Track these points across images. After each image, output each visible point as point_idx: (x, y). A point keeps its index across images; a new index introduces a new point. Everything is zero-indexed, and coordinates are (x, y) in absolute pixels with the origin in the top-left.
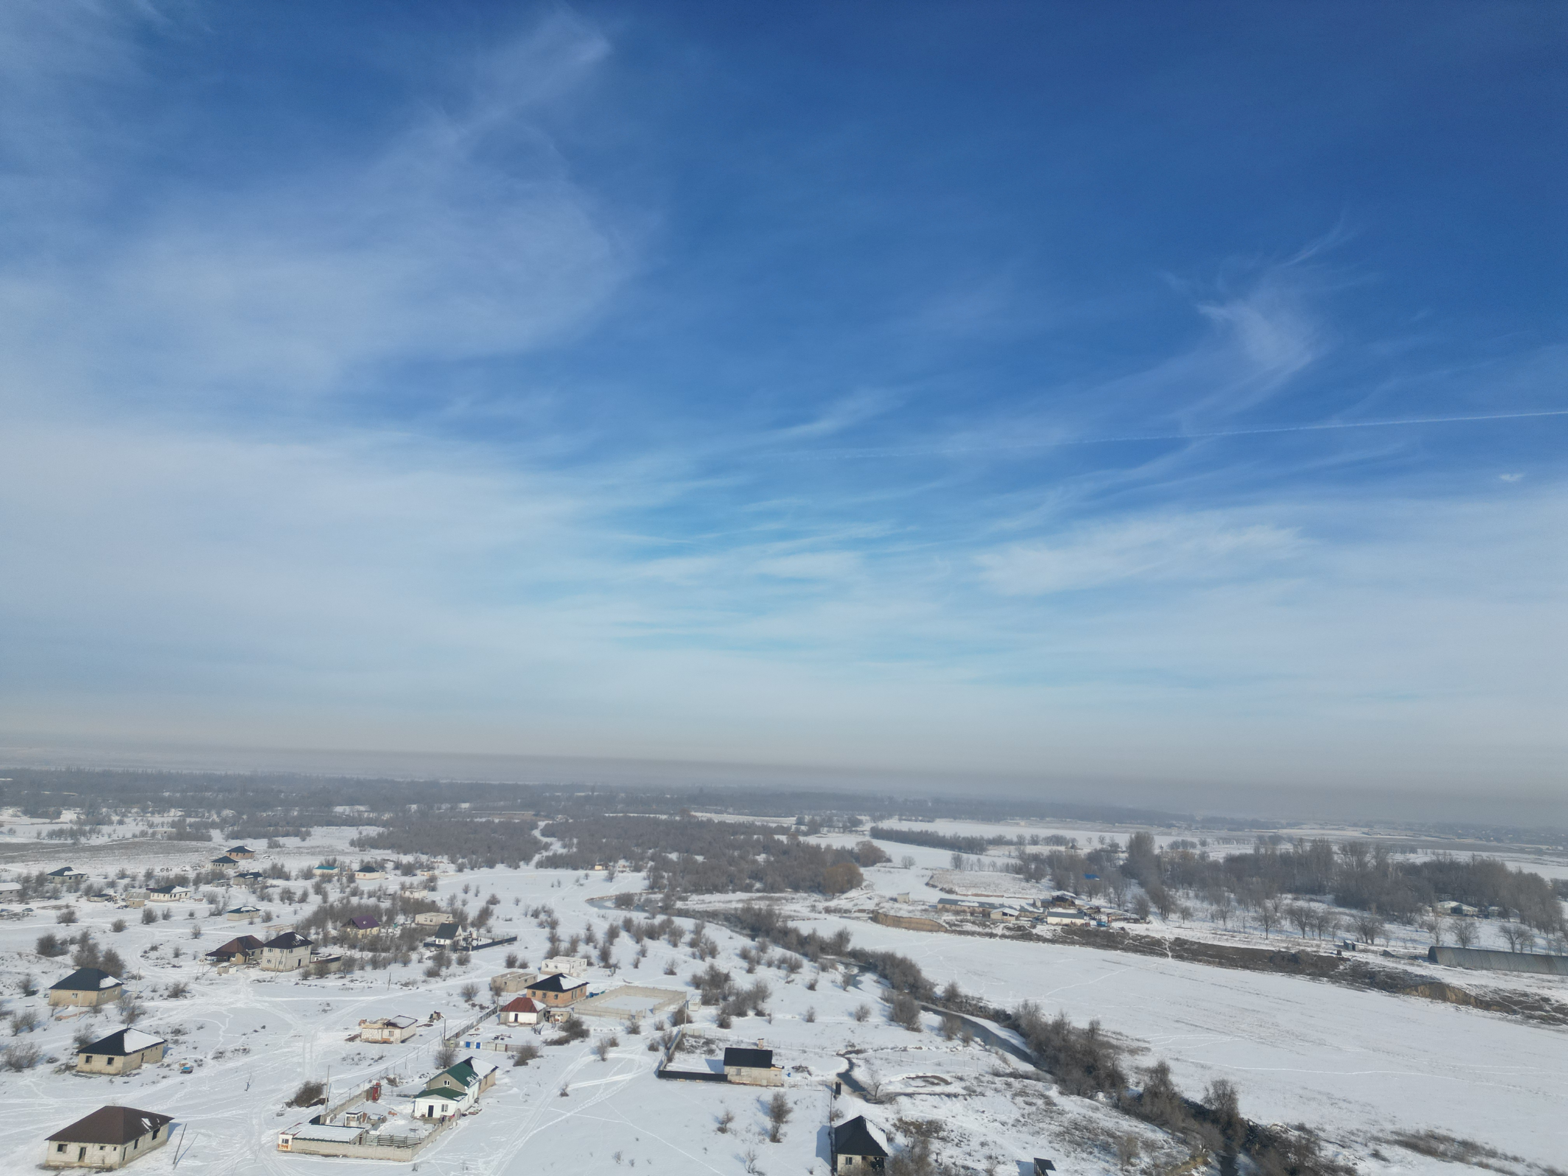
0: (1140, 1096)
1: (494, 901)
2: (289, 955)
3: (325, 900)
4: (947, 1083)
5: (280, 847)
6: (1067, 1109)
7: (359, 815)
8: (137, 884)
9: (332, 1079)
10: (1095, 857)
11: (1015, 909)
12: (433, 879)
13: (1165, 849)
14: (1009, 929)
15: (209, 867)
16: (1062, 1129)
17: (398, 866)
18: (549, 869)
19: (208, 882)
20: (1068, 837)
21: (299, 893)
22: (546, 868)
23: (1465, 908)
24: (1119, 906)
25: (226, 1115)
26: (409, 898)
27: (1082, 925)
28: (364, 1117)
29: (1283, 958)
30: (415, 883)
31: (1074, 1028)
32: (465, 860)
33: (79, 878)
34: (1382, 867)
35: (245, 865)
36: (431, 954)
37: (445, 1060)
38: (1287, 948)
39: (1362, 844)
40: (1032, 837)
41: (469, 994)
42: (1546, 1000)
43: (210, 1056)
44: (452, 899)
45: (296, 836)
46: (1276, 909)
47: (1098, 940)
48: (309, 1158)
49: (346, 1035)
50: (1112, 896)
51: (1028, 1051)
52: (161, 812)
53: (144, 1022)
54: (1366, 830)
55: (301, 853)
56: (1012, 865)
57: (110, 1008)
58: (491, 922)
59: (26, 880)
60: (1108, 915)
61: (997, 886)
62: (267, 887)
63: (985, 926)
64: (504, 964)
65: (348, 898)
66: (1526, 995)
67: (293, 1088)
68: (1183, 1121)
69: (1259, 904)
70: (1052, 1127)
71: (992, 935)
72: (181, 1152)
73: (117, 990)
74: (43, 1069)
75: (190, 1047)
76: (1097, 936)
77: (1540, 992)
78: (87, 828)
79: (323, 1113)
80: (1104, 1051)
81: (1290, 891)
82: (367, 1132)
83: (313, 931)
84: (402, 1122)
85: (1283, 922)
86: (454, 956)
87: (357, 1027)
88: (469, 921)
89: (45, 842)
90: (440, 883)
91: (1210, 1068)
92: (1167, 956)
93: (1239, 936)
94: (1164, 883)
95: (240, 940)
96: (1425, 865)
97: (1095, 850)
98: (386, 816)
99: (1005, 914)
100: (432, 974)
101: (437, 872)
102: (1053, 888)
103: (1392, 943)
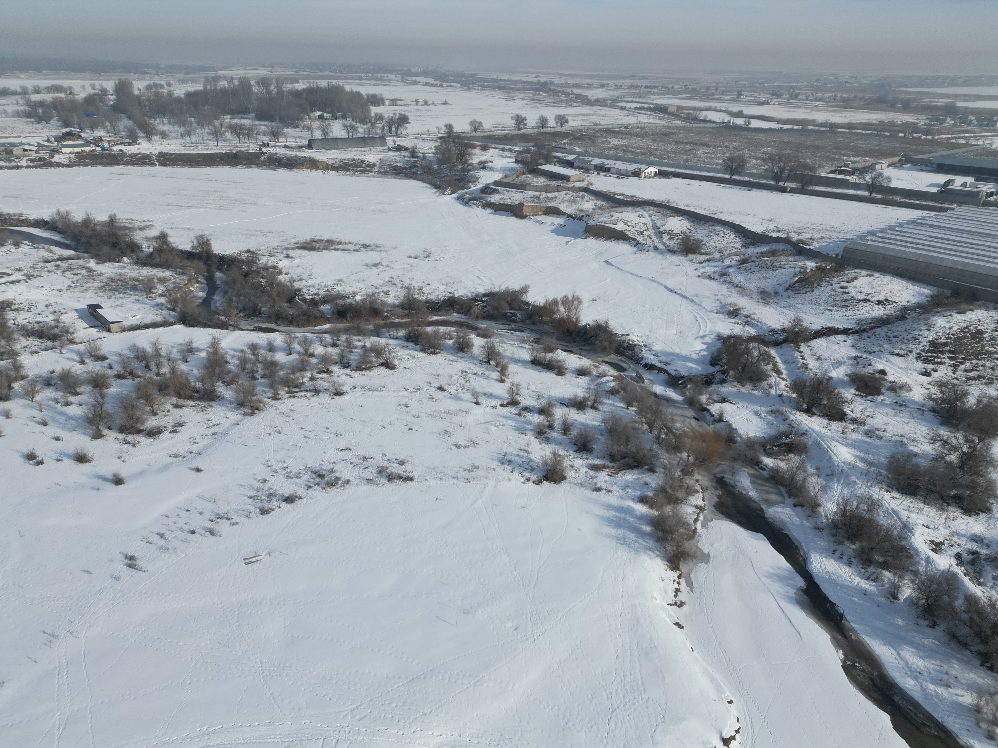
0: (152, 254)
4: (9, 275)
6: (103, 272)
10: (90, 100)
11: (33, 145)
13: (143, 90)
14: (32, 161)
16: (102, 284)
20: (65, 86)
23: (325, 115)
24: (115, 134)
27: (90, 151)
29: (229, 156)
31: (98, 222)
34: (280, 92)
38: (231, 150)
39: (268, 79)
40: (34, 87)
42: (363, 161)
46: (221, 126)
47: (105, 160)
50: (109, 128)
51: (67, 242)
54: (270, 69)
56: (22, 111)
60: (109, 142)
61: (13, 128)
63: (11, 161)
66: (354, 160)
68: (181, 262)
69: (211, 123)
70: (95, 284)
71: (18, 167)
76: (103, 157)
77: (360, 157)
80: (123, 232)
81: (228, 114)
85: (227, 134)
91: (193, 229)
92: (155, 165)
93: (200, 146)
94: (145, 115)
96: (304, 90)
97: (90, 94)
99: (25, 150)
102: (62, 127)
103: (289, 140)
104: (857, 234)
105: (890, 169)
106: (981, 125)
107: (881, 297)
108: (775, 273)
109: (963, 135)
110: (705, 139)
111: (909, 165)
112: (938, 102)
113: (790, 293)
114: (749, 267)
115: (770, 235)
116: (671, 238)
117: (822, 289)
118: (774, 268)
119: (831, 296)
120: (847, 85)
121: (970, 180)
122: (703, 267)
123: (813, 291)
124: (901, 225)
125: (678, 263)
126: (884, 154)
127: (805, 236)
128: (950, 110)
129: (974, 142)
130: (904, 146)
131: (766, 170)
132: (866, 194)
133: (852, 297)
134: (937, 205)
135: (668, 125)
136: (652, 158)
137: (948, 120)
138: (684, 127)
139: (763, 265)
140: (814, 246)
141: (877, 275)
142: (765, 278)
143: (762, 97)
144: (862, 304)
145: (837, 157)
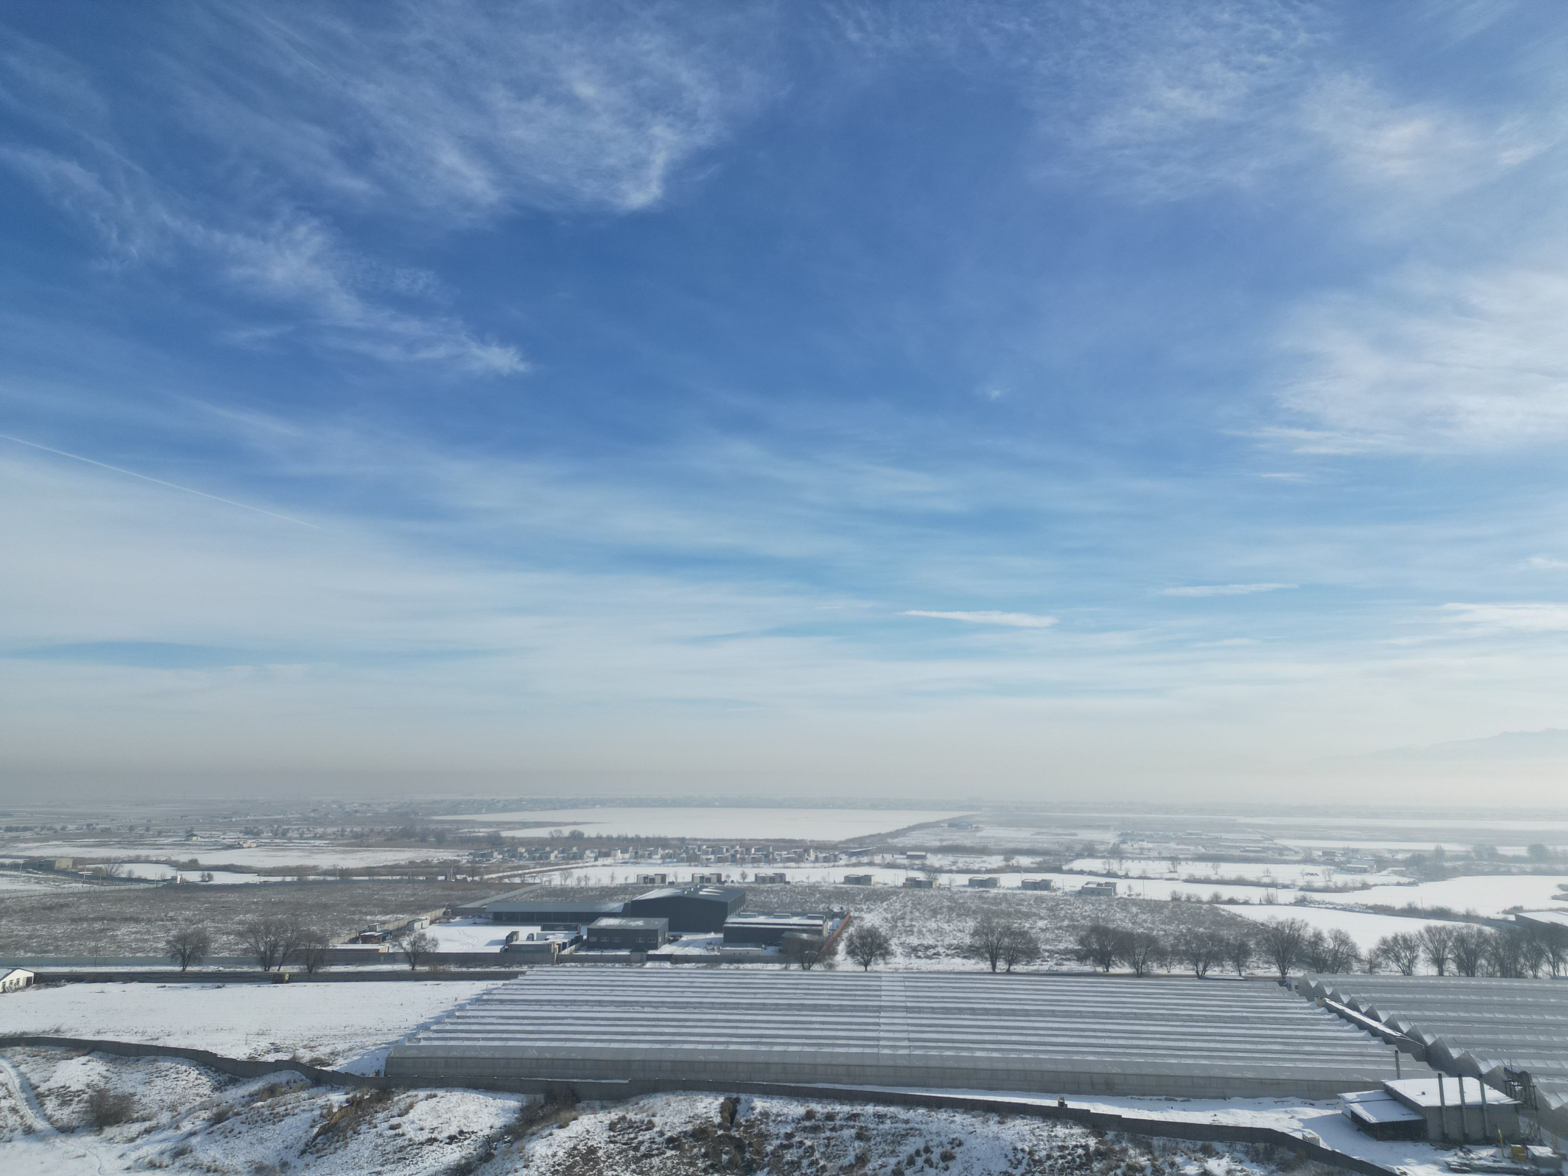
104: (402, 1032)
105: (434, 927)
106: (534, 859)
107: (453, 1130)
108: (278, 1127)
109: (516, 872)
110: (129, 910)
111: (458, 919)
112: (479, 832)
113: (308, 1158)
114: (230, 1126)
115: (262, 1059)
116: (64, 1103)
117: (362, 1137)
118: (277, 1118)
119: (377, 1146)
120: (358, 815)
121: (536, 930)
122: (137, 1148)
123: (346, 1145)
124: (461, 1008)
125: (81, 1152)
126: (424, 907)
127: (322, 1052)
128: (495, 842)
129: (531, 881)
130: (447, 892)
131: (245, 951)
132: (406, 967)
133: (410, 1140)
134: (503, 969)
135: (55, 890)
136: (21, 954)
137: (495, 854)
138: (88, 892)
139: (255, 1118)
140: (339, 1065)
141: (440, 1093)
142: (261, 1141)
143: (230, 838)
144: (427, 1148)
145: (357, 917)
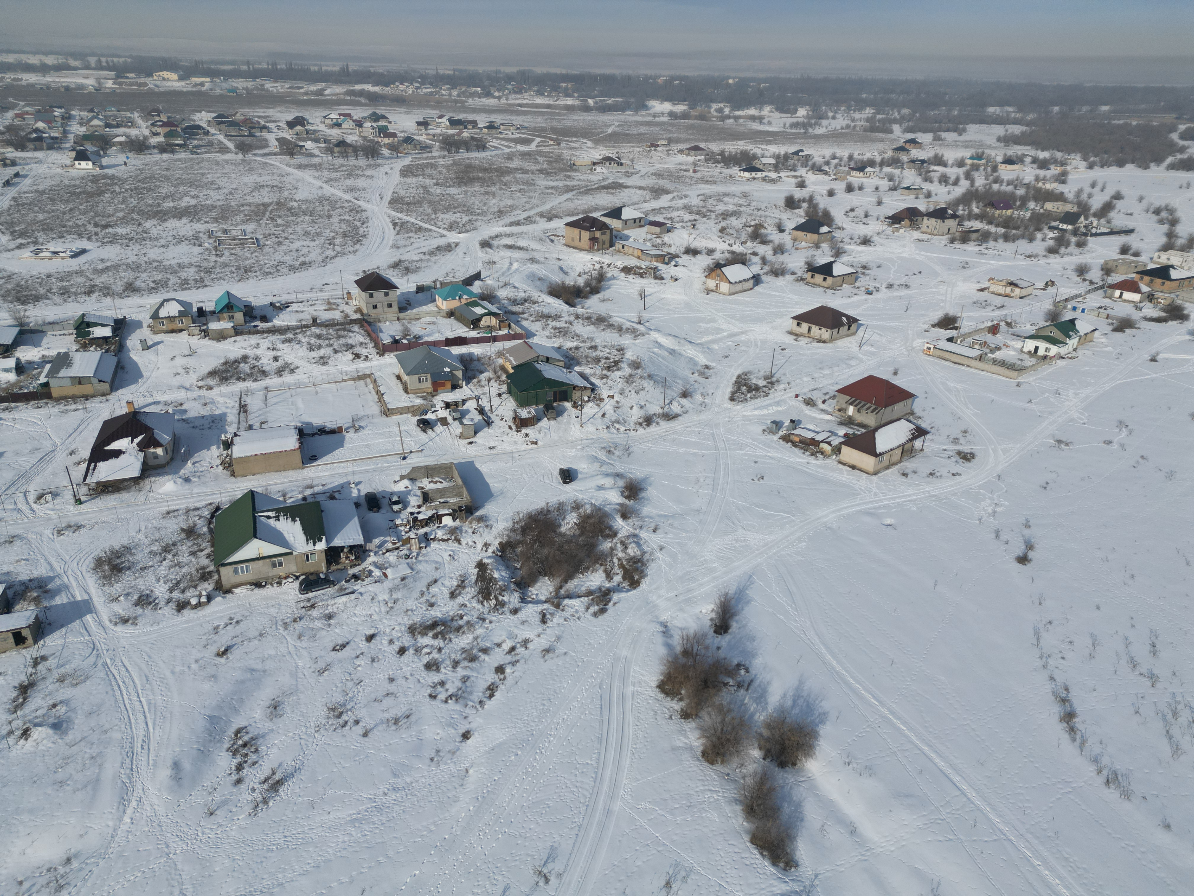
1: (1118, 196)
2: (942, 224)
3: (972, 185)
5: (942, 140)
7: (1008, 115)
8: (843, 163)
9: (964, 315)
12: (1064, 174)
15: (890, 154)
17: (1035, 160)
18: (1180, 171)
19: (889, 165)
21: (953, 178)
22: (1178, 170)
25: (892, 324)
26: (1041, 189)
28: (985, 344)
30: (1048, 176)
32: (1097, 159)
33: (808, 157)
35: (915, 153)
36: (1054, 235)
37: (1053, 317)
41: (1082, 271)
43: (884, 286)
44: (1079, 192)
45: (955, 131)
48: (944, 362)
49: (978, 286)
52: (860, 109)
53: (845, 258)
55: (957, 146)
57: (825, 246)
58: (1112, 214)
59: (777, 157)
62: (930, 172)
64: (1118, 251)
65: (990, 184)
67: (937, 315)
72: (864, 341)
73: (830, 235)
74: (789, 277)
75: (872, 278)
78: (813, 121)
79: (956, 335)
82: (986, 354)
83: (961, 208)
84: (1013, 353)
86: (1074, 240)
87: (987, 282)
88: (1092, 212)
89: (788, 130)
90: (1070, 177)
95: (908, 209)
98: (1030, 117)
100: (1052, 251)
101: (1068, 168)
